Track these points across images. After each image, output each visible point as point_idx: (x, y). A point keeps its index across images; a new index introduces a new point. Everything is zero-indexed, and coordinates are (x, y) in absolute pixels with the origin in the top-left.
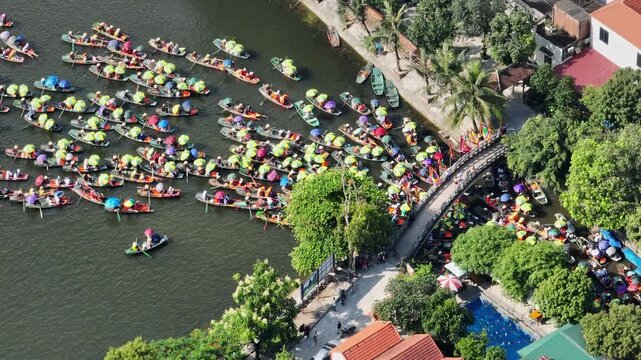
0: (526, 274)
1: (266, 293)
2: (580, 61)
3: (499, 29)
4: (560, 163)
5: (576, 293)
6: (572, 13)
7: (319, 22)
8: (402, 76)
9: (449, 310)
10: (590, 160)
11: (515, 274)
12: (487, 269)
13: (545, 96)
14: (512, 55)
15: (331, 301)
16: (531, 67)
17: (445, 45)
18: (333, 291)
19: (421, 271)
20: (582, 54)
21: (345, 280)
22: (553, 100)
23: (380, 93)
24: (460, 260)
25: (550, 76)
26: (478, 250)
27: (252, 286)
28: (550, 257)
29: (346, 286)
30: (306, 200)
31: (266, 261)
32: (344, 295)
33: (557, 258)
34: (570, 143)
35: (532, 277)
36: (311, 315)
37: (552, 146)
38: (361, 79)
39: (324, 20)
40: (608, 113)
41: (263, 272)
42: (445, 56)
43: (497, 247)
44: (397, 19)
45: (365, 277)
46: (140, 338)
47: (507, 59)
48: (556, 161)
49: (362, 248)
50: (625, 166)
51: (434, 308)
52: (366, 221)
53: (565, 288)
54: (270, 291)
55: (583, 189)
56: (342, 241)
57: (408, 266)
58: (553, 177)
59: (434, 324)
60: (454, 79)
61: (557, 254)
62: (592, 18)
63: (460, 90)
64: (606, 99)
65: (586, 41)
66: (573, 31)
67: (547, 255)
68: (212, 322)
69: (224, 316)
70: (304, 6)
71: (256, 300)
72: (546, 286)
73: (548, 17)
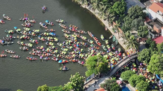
0: (135, 81)
1: (77, 79)
2: (158, 38)
3: (140, 29)
4: (149, 59)
5: (145, 86)
6: (157, 27)
7: (104, 25)
8: (119, 38)
9: (116, 87)
10: (155, 59)
11: (133, 81)
12: (127, 79)
13: (149, 45)
14: (142, 35)
15: (93, 83)
16: (146, 38)
17: (128, 31)
18: (94, 81)
19: (113, 79)
20: (159, 37)
21: (97, 79)
22: (151, 46)
23: (114, 41)
24: (122, 77)
25: (150, 40)
26: (126, 75)
27: (74, 77)
28: (141, 78)
29: (97, 80)
30: (90, 61)
31: (78, 73)
32: (96, 82)
33: (143, 79)
34: (151, 55)
35: (136, 82)
36: (88, 86)
37: (147, 55)
38: (110, 38)
39: (105, 25)
40: (161, 49)
41: (77, 75)
42: (127, 34)
43: (130, 75)
44: (118, 25)
45: (101, 79)
46: (46, 85)
47: (141, 36)
48: (148, 59)
49: (101, 73)
50: (162, 61)
51: (113, 86)
52: (102, 66)
53: (143, 85)
54: (78, 79)
55: (152, 65)
56: (97, 71)
57: (111, 77)
58: (147, 62)
59: (113, 90)
60: (128, 39)
61: (143, 78)
62: (162, 29)
63: (129, 41)
64: (161, 46)
65: (160, 34)
66: (157, 31)
67: (140, 78)
68: (65, 84)
69: (67, 83)
70: (101, 21)
71: (75, 80)
72: (139, 84)
73: (153, 28)
